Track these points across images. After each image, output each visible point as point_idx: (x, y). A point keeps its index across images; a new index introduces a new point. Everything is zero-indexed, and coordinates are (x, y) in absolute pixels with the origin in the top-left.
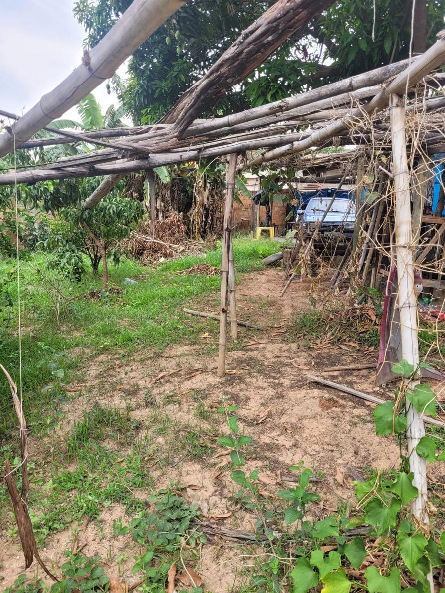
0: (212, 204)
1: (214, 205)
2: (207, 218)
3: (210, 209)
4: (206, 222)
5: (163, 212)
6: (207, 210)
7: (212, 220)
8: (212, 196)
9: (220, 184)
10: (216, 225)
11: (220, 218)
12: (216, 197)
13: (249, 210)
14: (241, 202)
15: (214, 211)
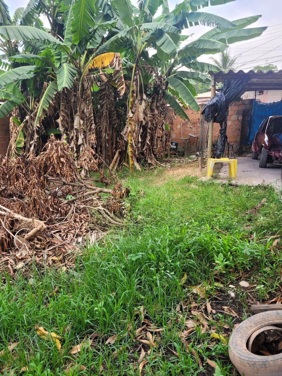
0: (151, 121)
1: (154, 122)
2: (144, 137)
3: (149, 126)
4: (143, 143)
5: (85, 132)
6: (145, 128)
7: (152, 140)
8: (152, 110)
9: (162, 95)
10: (157, 146)
11: (162, 137)
12: (156, 112)
13: (198, 125)
14: (187, 117)
15: (154, 129)
